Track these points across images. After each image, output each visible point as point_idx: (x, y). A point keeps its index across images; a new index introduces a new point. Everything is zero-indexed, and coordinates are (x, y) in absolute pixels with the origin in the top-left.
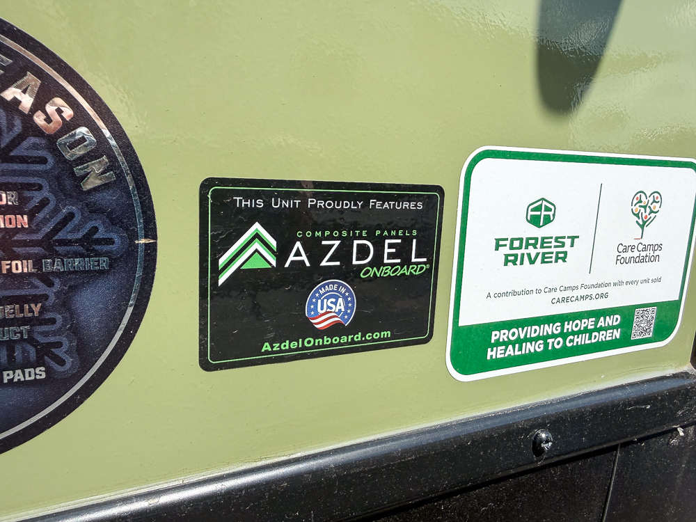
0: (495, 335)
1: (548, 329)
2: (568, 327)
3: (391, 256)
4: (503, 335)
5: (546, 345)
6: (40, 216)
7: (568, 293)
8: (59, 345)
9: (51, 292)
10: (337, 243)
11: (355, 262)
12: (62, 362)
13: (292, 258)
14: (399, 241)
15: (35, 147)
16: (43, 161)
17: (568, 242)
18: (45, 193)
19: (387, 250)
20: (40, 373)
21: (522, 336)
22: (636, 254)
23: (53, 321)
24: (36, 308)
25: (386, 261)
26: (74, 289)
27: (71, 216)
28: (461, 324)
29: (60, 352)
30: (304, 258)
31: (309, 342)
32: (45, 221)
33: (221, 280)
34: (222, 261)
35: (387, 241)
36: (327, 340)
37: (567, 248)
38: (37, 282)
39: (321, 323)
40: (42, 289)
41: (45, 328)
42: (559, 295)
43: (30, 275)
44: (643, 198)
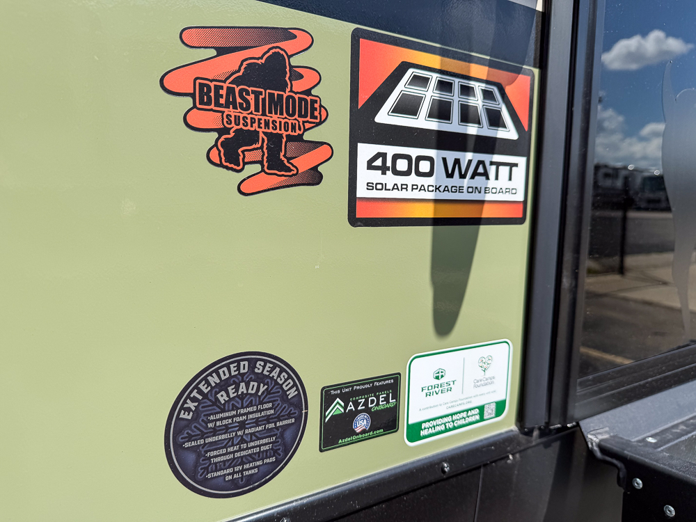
0: (423, 426)
1: (445, 420)
2: (455, 417)
3: (382, 401)
4: (427, 425)
5: (446, 426)
6: (277, 409)
7: (454, 404)
8: (279, 449)
9: (278, 433)
10: (364, 400)
11: (370, 406)
12: (280, 455)
13: (349, 408)
14: (385, 395)
15: (277, 388)
16: (279, 392)
17: (452, 383)
18: (279, 402)
19: (381, 399)
20: (273, 459)
21: (435, 424)
22: (483, 382)
23: (278, 442)
24: (274, 439)
25: (381, 403)
26: (284, 430)
27: (285, 407)
28: (410, 423)
29: (279, 452)
30: (353, 407)
31: (354, 437)
32: (278, 410)
33: (326, 420)
34: (327, 413)
35: (381, 396)
36: (360, 436)
37: (452, 385)
38: (275, 430)
39: (358, 430)
40: (276, 432)
41: (276, 444)
42: (450, 405)
43: (273, 428)
44: (483, 359)
